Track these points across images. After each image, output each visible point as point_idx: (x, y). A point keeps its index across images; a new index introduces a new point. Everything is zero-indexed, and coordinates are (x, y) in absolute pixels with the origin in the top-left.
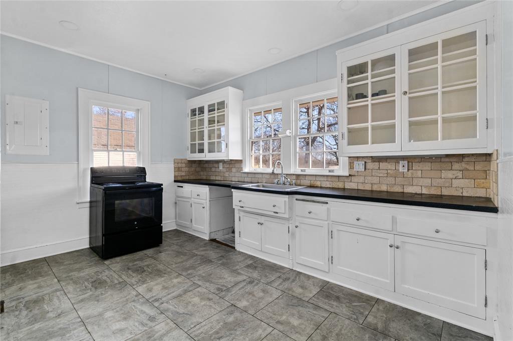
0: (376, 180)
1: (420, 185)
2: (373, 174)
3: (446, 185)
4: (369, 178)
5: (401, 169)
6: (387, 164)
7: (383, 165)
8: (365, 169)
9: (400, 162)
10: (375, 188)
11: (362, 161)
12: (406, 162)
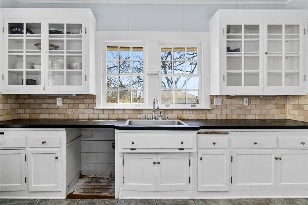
0: (229, 112)
1: (255, 113)
2: (227, 107)
3: (268, 113)
4: (224, 110)
5: (244, 104)
6: (236, 100)
7: (234, 101)
8: (222, 104)
9: (244, 99)
10: (229, 117)
11: (220, 98)
12: (248, 99)
